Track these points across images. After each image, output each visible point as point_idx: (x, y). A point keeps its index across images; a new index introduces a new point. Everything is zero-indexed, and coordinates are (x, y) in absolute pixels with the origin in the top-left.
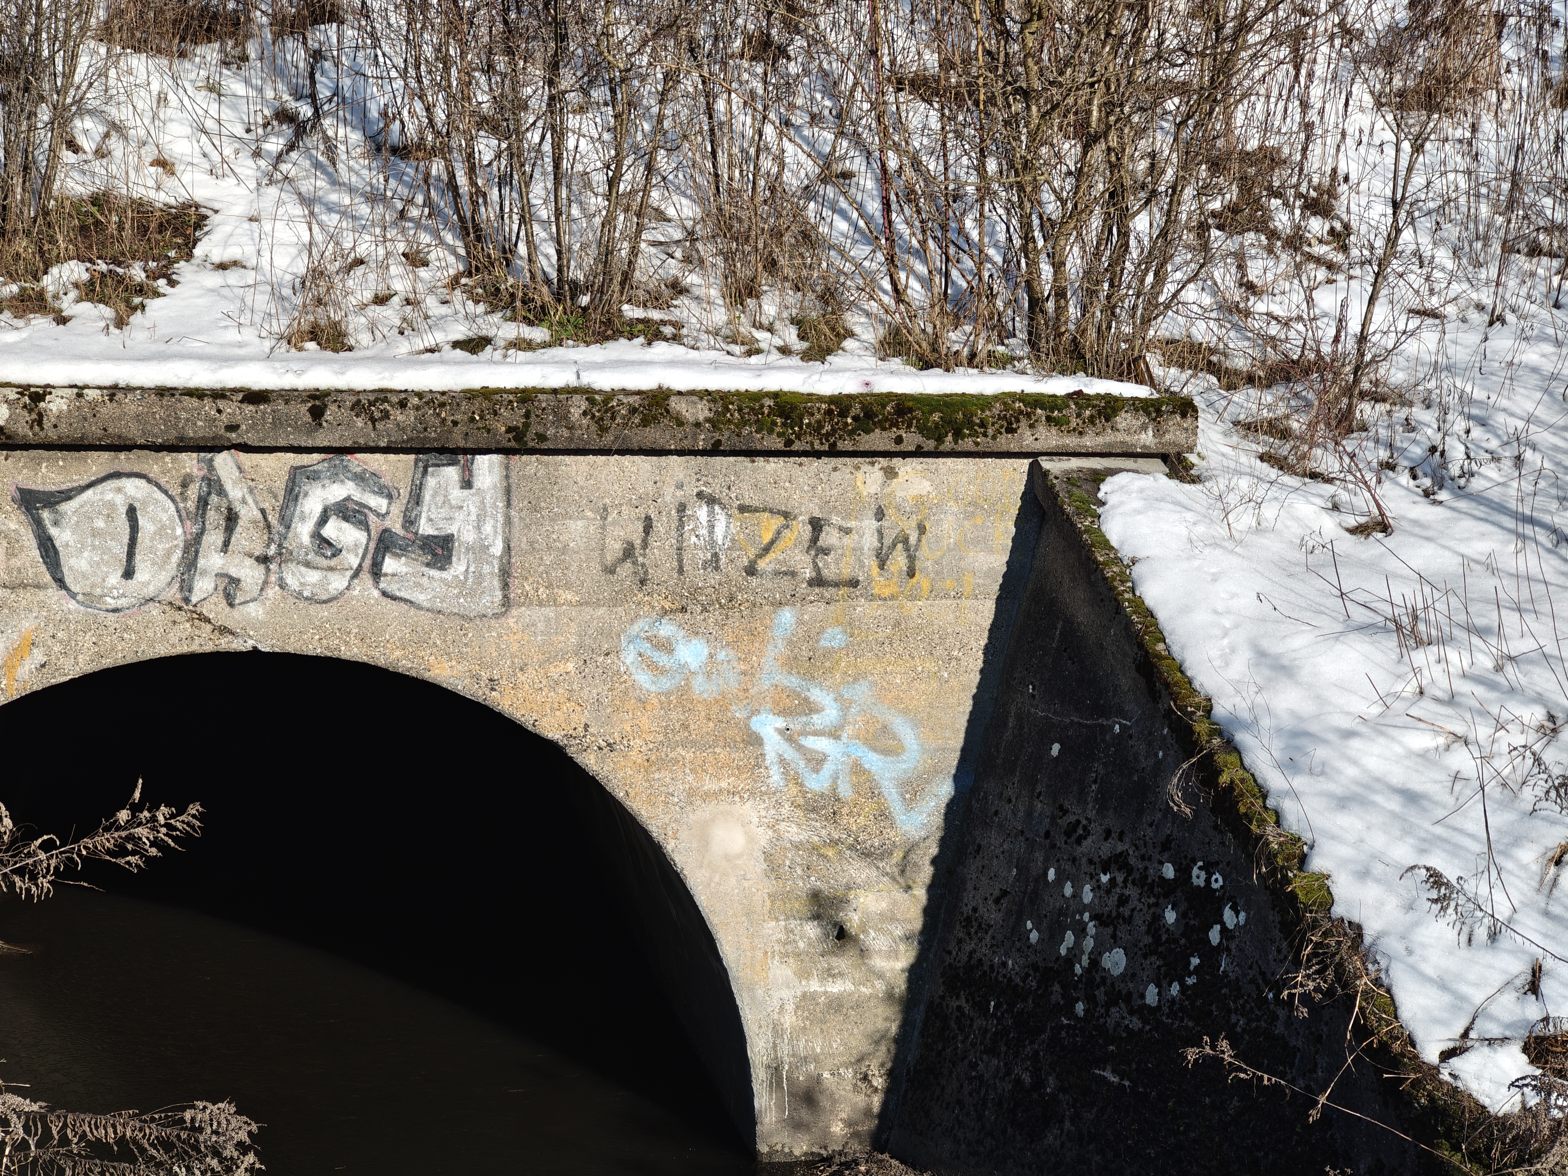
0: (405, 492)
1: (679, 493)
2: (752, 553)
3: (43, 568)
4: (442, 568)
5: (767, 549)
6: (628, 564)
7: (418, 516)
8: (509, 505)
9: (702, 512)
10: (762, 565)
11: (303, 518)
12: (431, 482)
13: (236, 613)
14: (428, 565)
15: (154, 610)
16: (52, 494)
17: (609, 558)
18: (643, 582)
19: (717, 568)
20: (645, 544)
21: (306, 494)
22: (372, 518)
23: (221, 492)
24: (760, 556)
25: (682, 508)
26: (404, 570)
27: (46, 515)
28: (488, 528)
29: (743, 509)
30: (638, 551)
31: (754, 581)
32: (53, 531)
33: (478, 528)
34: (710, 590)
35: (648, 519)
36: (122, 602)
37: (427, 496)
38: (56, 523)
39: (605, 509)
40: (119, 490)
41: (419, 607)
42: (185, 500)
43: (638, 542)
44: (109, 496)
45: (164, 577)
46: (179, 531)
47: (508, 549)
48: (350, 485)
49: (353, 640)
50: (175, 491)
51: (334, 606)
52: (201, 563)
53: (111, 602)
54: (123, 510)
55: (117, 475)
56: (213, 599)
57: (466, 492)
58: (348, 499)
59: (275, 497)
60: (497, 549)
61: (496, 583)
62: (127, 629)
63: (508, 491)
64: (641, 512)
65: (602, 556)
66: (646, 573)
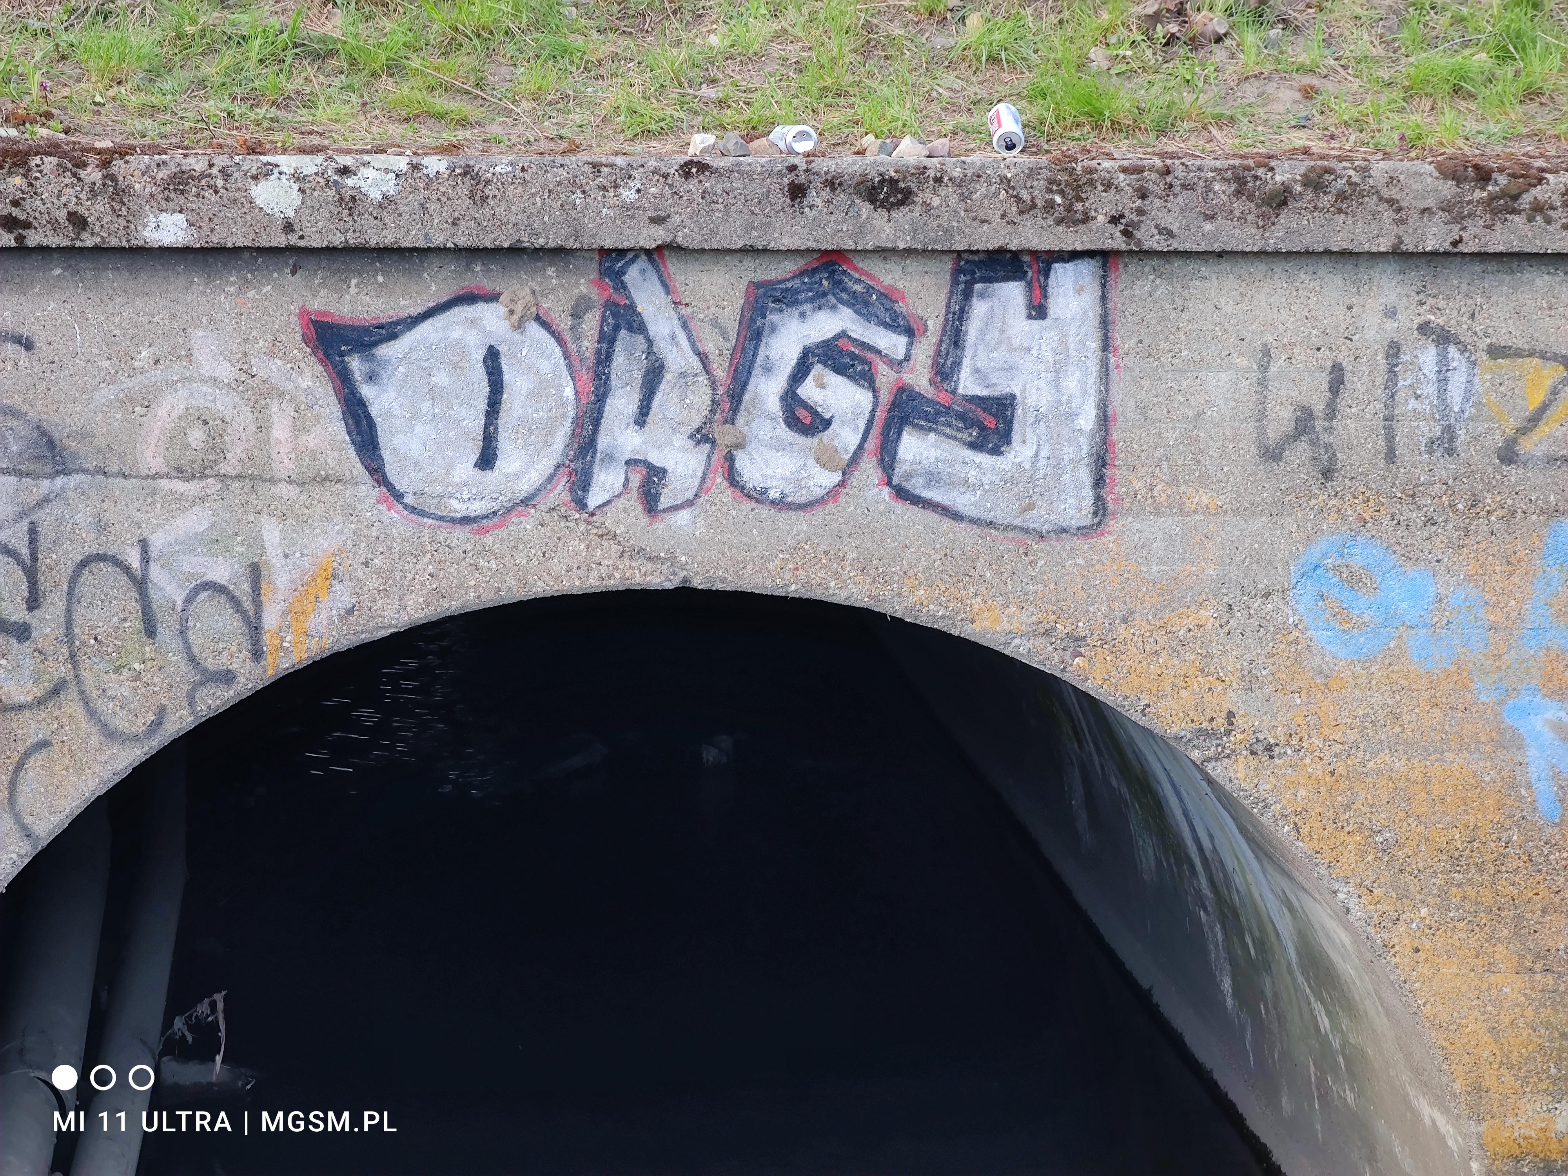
0: (934, 325)
1: (1390, 325)
2: (1511, 424)
3: (352, 452)
4: (996, 451)
5: (1535, 419)
6: (1303, 445)
7: (957, 364)
8: (1106, 345)
9: (1428, 357)
10: (1528, 446)
11: (768, 370)
12: (979, 308)
13: (660, 526)
14: (973, 446)
15: (527, 522)
16: (366, 330)
17: (1273, 435)
18: (1327, 474)
19: (1451, 451)
20: (1331, 412)
21: (774, 329)
22: (882, 369)
23: (638, 326)
24: (1523, 431)
25: (1394, 350)
26: (933, 453)
27: (355, 364)
28: (1071, 384)
29: (1496, 352)
30: (1319, 424)
31: (1514, 473)
32: (366, 391)
33: (1057, 386)
34: (1437, 488)
35: (1337, 369)
36: (478, 508)
37: (973, 329)
38: (371, 378)
39: (1266, 353)
40: (473, 322)
41: (956, 516)
42: (578, 339)
43: (1319, 408)
44: (456, 333)
45: (546, 465)
46: (569, 391)
47: (1104, 419)
48: (846, 312)
49: (849, 571)
50: (564, 324)
51: (819, 515)
52: (603, 442)
53: (459, 508)
54: (479, 355)
55: (469, 298)
56: (621, 503)
57: (1036, 324)
58: (843, 334)
59: (724, 334)
60: (1087, 421)
61: (1085, 476)
62: (485, 551)
63: (1105, 323)
64: (1326, 358)
65: (1262, 431)
66: (1333, 458)
